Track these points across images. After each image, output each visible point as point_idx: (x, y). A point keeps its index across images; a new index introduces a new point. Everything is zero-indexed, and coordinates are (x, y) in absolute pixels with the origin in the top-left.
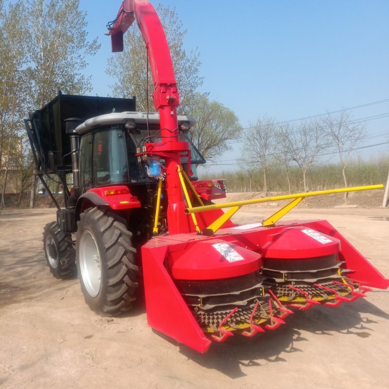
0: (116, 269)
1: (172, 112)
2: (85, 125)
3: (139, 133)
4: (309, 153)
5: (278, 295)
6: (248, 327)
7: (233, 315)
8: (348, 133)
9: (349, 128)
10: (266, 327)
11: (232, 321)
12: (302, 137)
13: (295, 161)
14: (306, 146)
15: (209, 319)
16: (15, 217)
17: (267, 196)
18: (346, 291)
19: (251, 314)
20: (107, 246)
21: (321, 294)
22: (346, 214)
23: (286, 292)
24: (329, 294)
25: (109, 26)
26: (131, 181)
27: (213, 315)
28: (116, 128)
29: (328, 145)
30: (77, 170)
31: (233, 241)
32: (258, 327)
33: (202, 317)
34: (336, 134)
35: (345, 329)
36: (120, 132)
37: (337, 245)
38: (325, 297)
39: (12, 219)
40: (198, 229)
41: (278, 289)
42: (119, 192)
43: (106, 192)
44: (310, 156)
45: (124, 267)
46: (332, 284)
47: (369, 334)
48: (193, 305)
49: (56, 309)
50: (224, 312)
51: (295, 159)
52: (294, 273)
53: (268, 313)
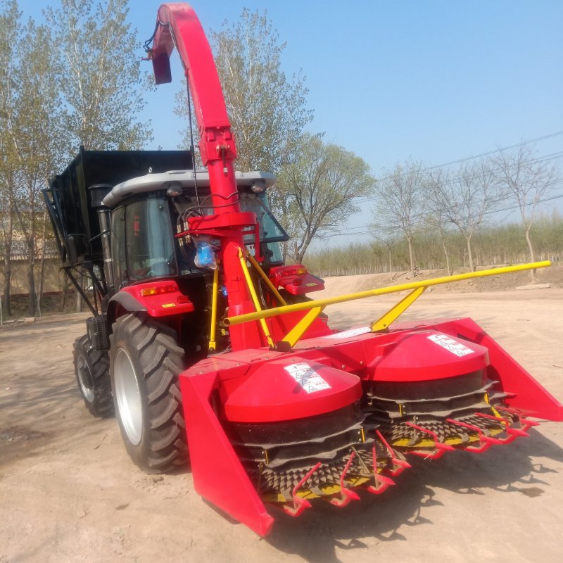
0: (161, 403)
1: (225, 169)
2: (113, 194)
3: (189, 201)
4: (474, 210)
5: (394, 438)
6: (339, 491)
7: (315, 473)
8: (532, 177)
9: (532, 169)
10: (368, 489)
11: (314, 484)
12: (463, 187)
13: (453, 224)
14: (470, 199)
15: (279, 480)
16: (55, 327)
17: (415, 276)
18: (499, 428)
19: (342, 471)
20: (146, 371)
21: (459, 434)
22: (534, 298)
23: (406, 433)
24: (472, 432)
25: (146, 46)
26: (180, 274)
27: (285, 474)
28: (155, 196)
29: (502, 197)
30: (110, 260)
31: (321, 359)
32: (350, 492)
33: (270, 478)
34: (514, 180)
35: (505, 484)
36: (162, 201)
37: (482, 357)
38: (464, 438)
39: (50, 330)
40: (270, 341)
41: (393, 429)
42: (163, 291)
43: (143, 292)
44: (476, 215)
45: (173, 401)
46: (476, 418)
47: (542, 491)
48: (256, 460)
49: (85, 464)
50: (301, 470)
51: (453, 221)
52: (416, 403)
53: (370, 468)
